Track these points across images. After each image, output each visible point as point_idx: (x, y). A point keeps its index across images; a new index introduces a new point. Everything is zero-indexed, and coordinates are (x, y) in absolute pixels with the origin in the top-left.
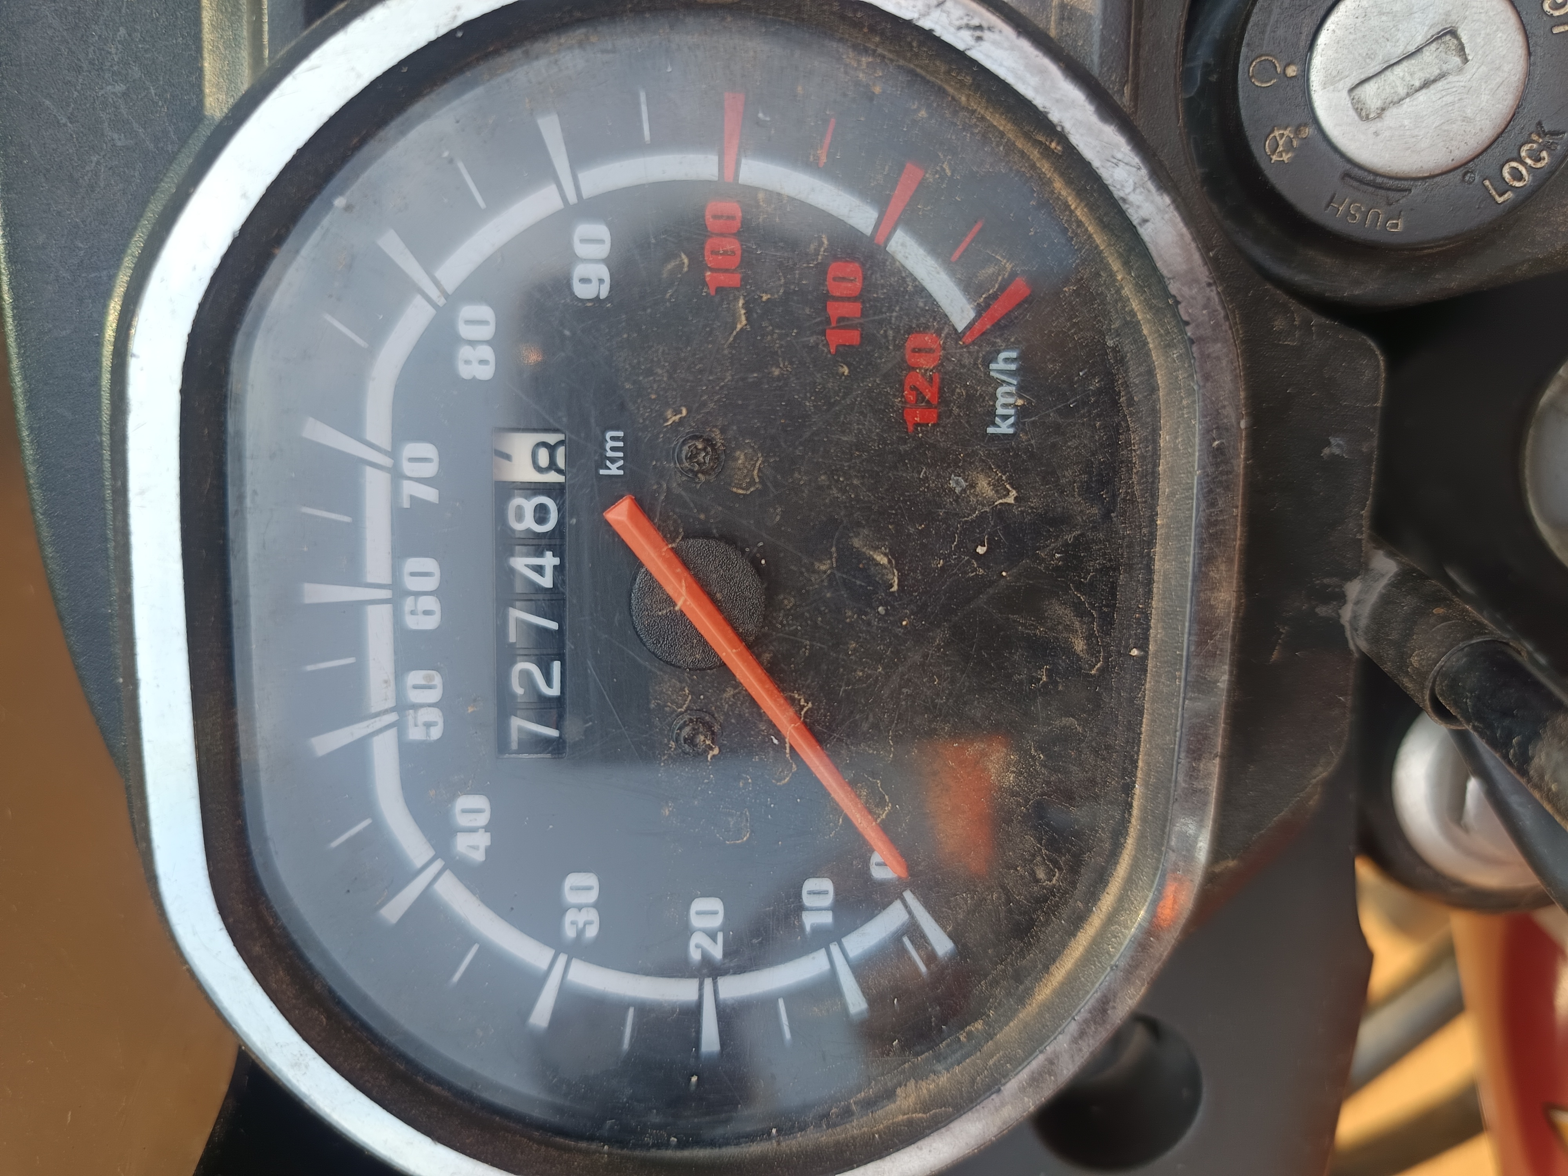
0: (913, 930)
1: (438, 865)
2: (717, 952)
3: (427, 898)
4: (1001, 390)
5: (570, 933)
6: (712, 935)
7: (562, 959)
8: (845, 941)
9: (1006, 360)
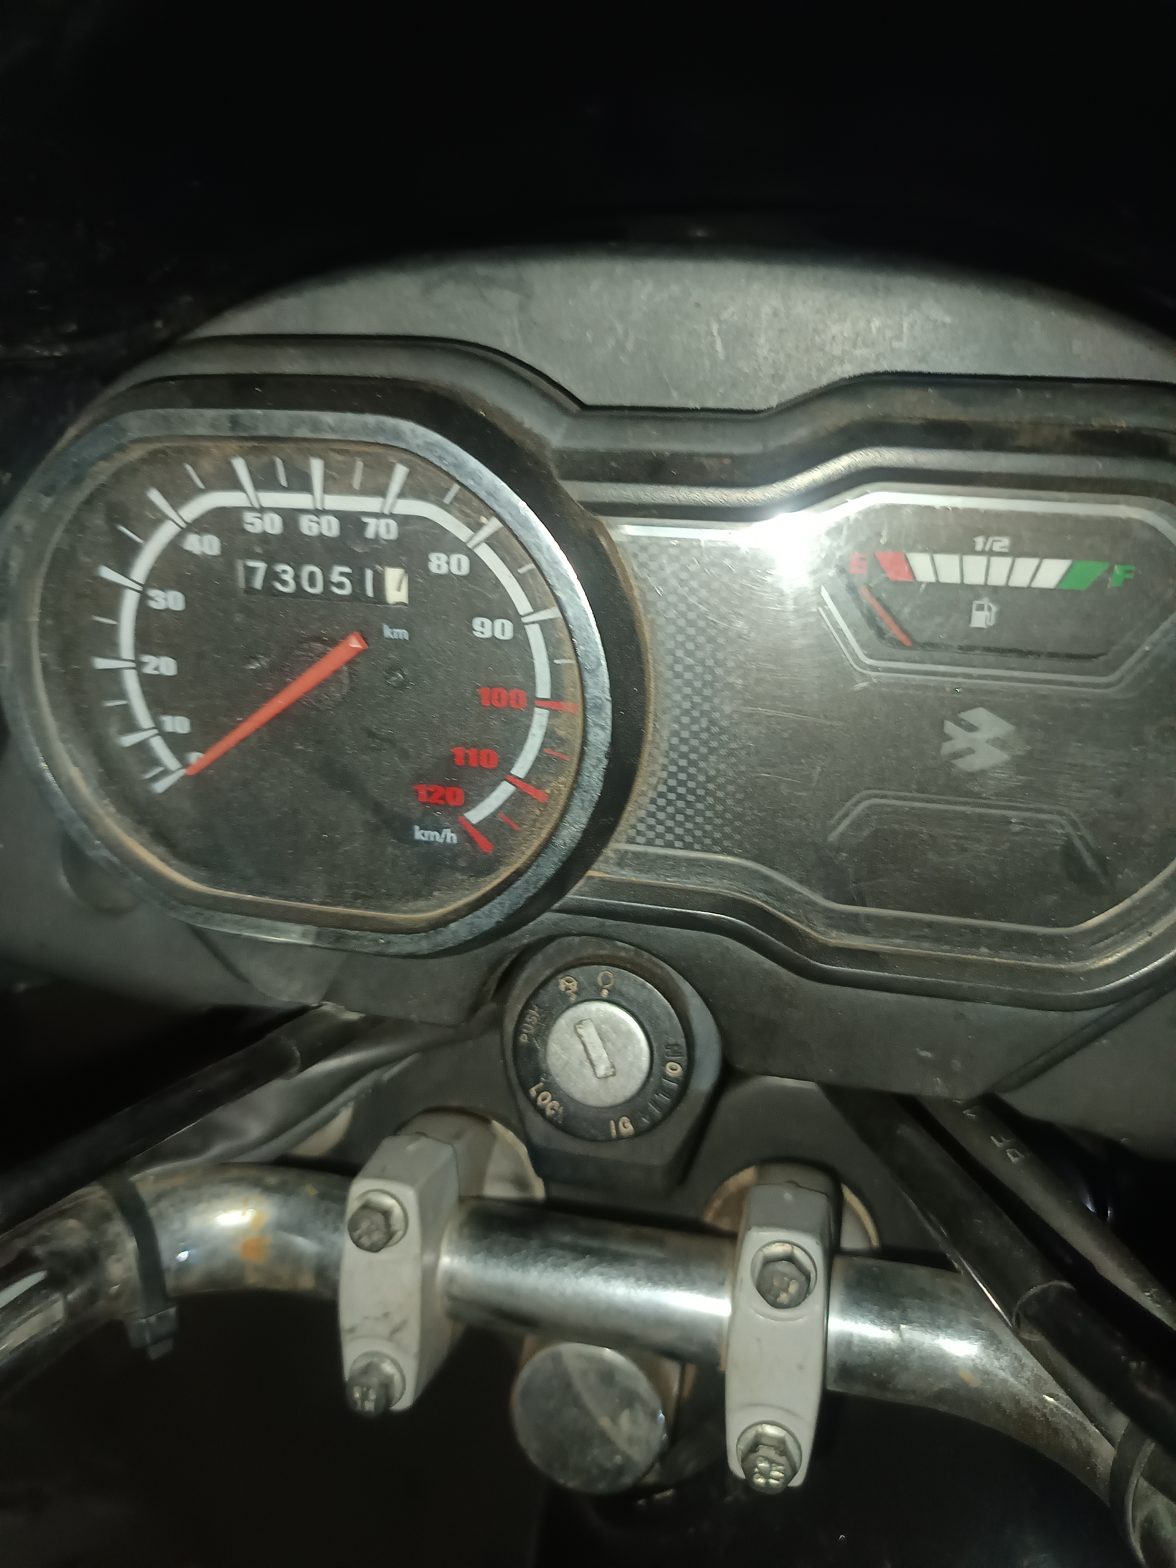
0: (166, 772)
1: (183, 525)
2: (148, 670)
3: (163, 518)
4: (436, 833)
5: (153, 593)
6: (157, 669)
7: (139, 588)
8: (158, 737)
9: (451, 838)
